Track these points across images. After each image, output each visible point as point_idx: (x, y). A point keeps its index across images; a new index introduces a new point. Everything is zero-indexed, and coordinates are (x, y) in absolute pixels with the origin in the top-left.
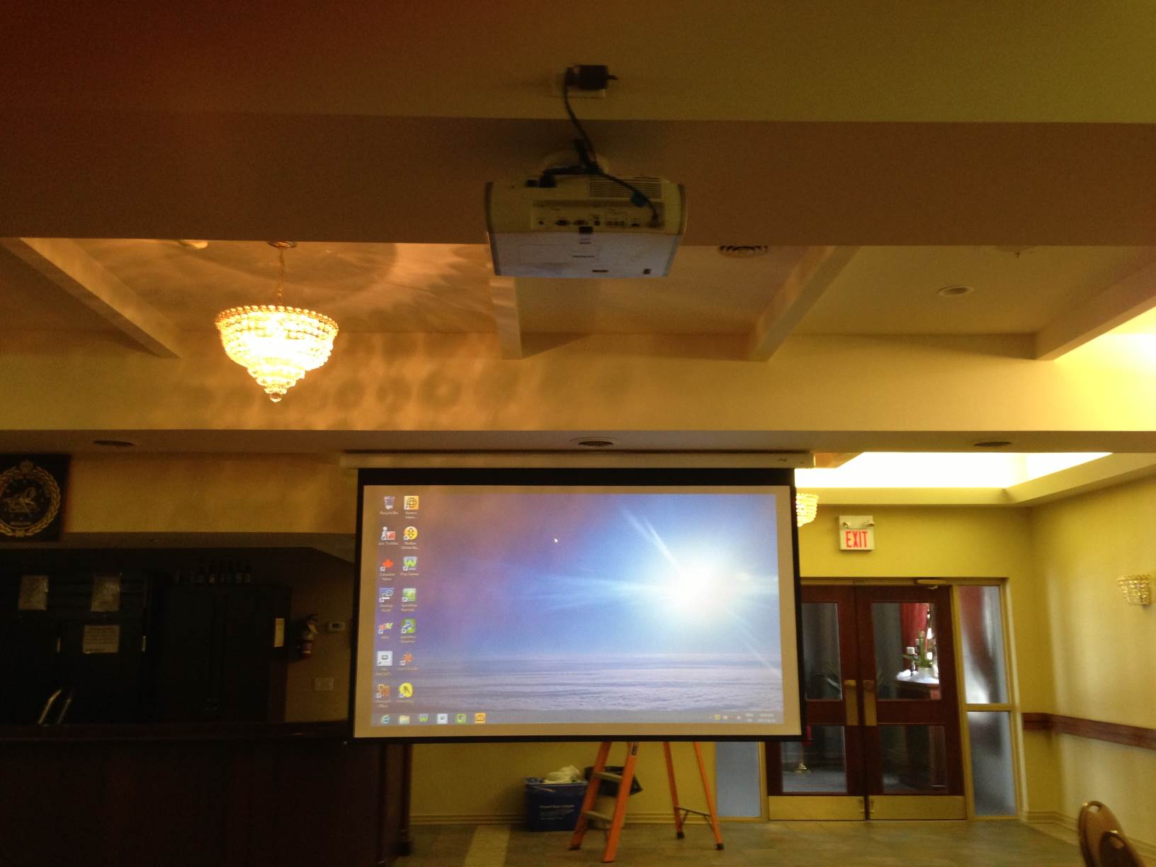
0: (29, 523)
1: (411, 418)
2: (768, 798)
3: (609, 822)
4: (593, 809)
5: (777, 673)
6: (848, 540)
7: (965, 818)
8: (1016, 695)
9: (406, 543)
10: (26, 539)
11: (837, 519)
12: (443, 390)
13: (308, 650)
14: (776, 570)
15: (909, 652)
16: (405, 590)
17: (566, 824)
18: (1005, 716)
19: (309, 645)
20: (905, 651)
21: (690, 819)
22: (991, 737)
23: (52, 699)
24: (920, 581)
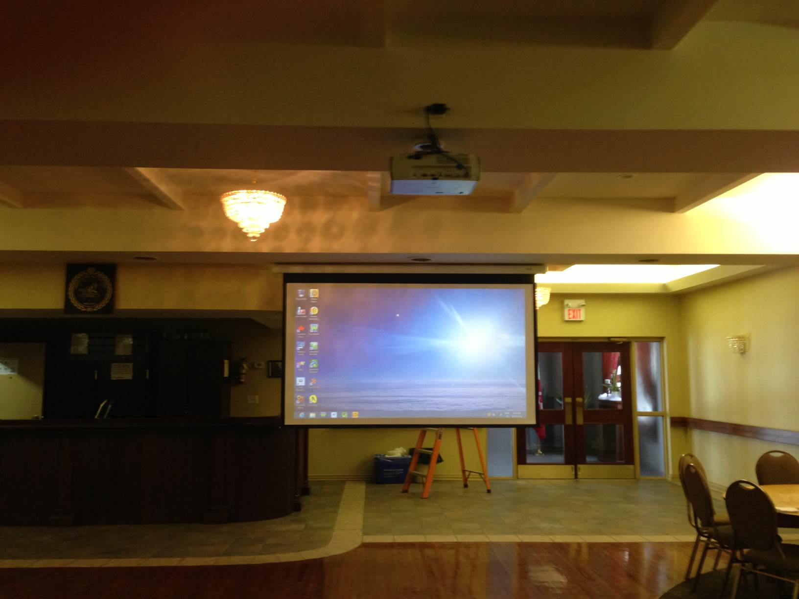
0: (93, 304)
1: (317, 246)
2: (517, 467)
3: (426, 477)
4: (416, 470)
5: (523, 390)
6: (569, 314)
7: (635, 478)
8: (667, 406)
9: (312, 317)
10: (94, 312)
11: (562, 302)
12: (335, 230)
13: (242, 379)
14: (524, 331)
15: (606, 383)
16: (312, 343)
17: (399, 480)
18: (660, 418)
19: (243, 376)
20: (604, 382)
21: (471, 478)
22: (652, 432)
23: (102, 405)
24: (612, 339)
